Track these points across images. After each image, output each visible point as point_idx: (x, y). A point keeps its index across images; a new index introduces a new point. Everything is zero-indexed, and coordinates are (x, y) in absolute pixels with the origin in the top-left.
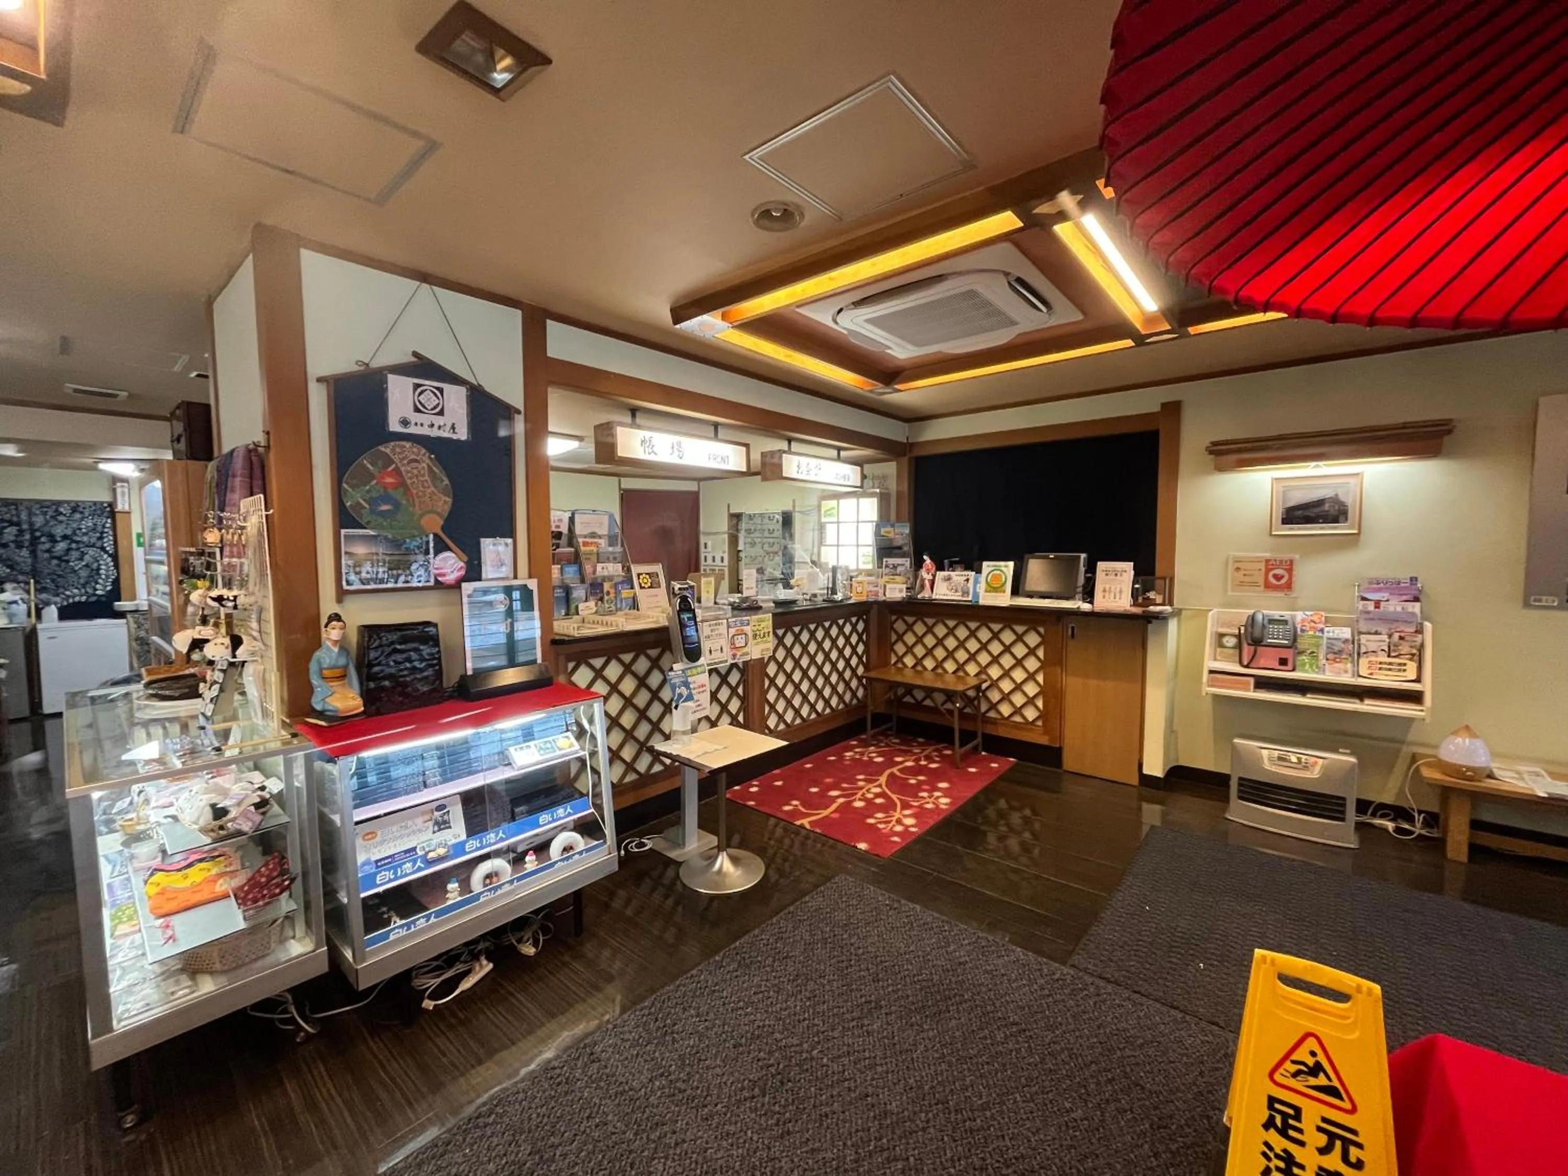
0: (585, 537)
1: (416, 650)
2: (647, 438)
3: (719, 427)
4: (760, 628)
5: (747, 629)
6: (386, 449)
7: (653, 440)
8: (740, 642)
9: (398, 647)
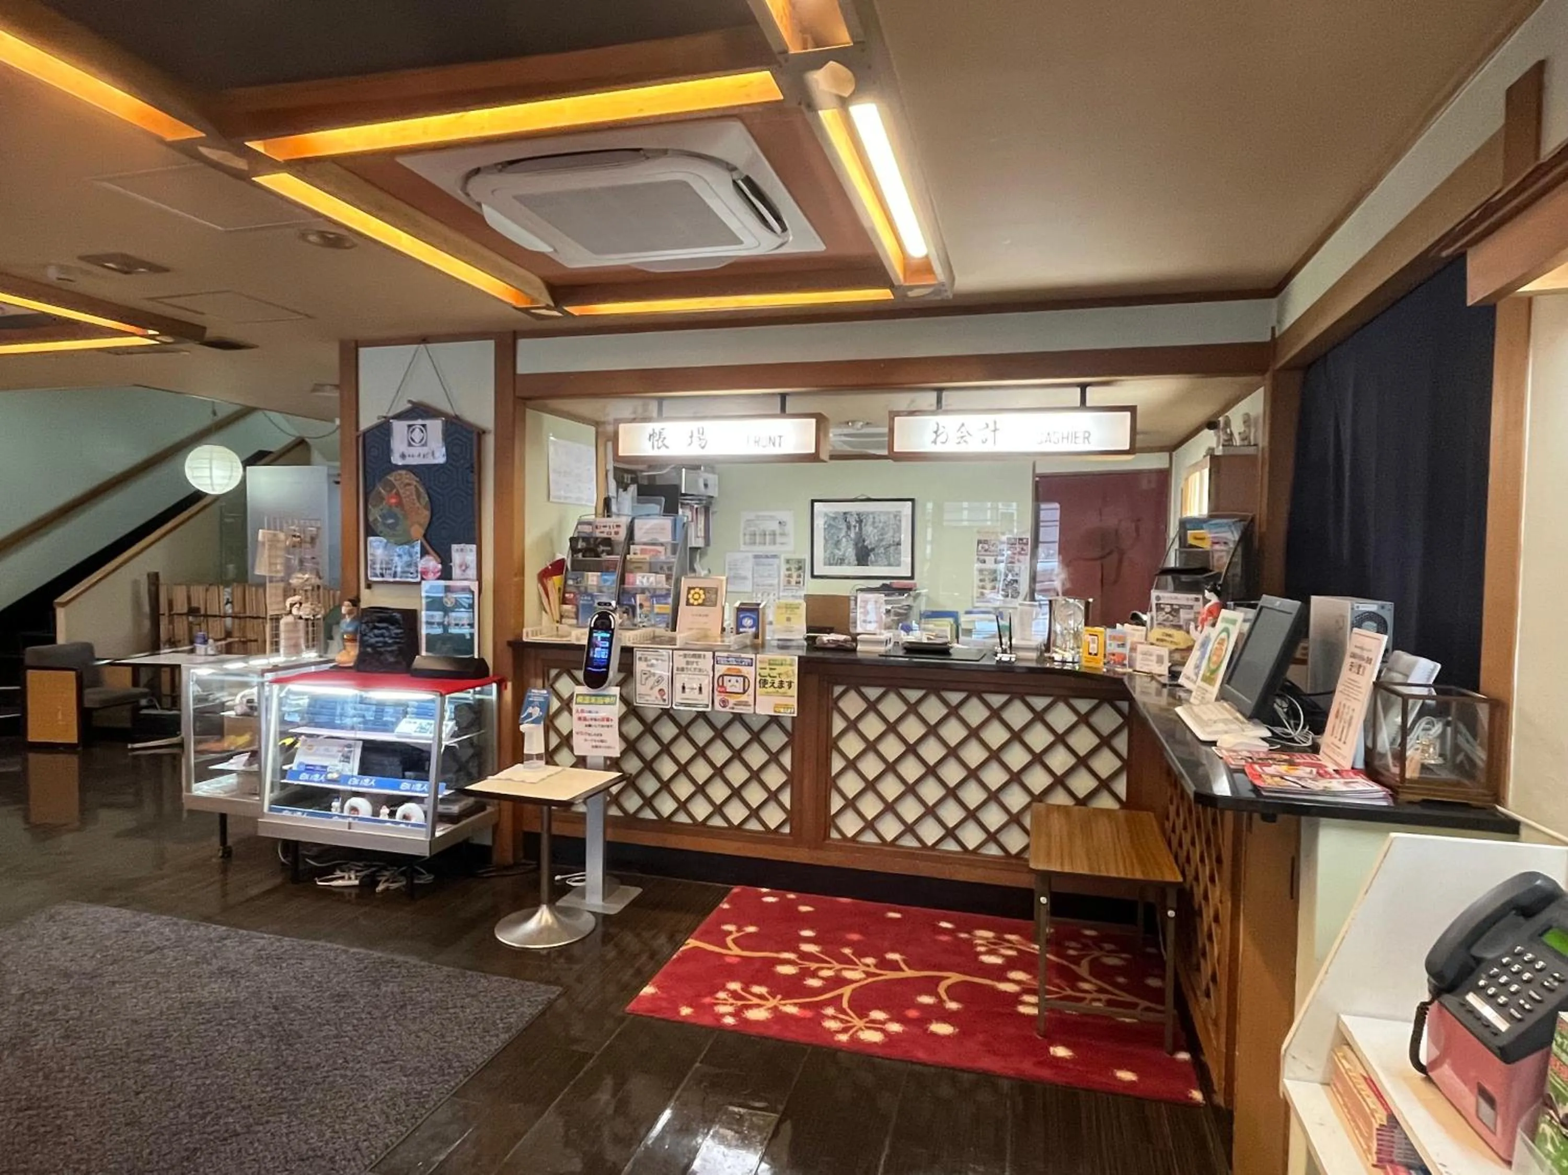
0: (645, 544)
1: (386, 628)
2: (657, 431)
3: (788, 398)
4: (774, 673)
5: (749, 671)
6: (391, 478)
7: (665, 434)
8: (733, 685)
9: (377, 624)
